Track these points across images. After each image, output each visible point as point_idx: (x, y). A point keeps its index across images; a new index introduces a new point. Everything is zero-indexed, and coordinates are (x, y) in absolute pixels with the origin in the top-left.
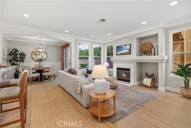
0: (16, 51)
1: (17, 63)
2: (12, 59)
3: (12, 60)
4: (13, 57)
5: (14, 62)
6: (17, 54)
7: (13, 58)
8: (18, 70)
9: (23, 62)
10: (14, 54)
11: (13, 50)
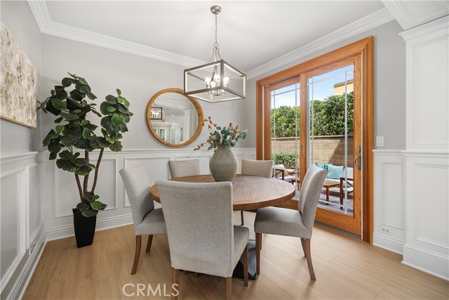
0: (82, 89)
1: (87, 155)
2: (61, 134)
3: (60, 138)
4: (64, 123)
5: (75, 150)
6: (88, 108)
7: (70, 129)
8: (92, 193)
9: (117, 147)
10: (71, 106)
11: (67, 82)
